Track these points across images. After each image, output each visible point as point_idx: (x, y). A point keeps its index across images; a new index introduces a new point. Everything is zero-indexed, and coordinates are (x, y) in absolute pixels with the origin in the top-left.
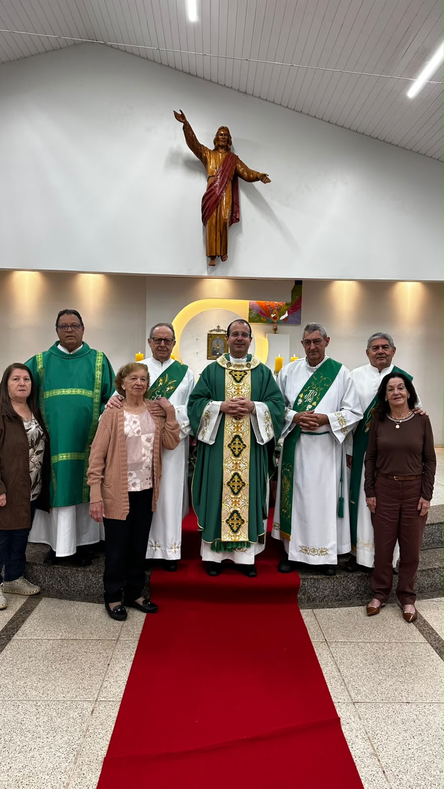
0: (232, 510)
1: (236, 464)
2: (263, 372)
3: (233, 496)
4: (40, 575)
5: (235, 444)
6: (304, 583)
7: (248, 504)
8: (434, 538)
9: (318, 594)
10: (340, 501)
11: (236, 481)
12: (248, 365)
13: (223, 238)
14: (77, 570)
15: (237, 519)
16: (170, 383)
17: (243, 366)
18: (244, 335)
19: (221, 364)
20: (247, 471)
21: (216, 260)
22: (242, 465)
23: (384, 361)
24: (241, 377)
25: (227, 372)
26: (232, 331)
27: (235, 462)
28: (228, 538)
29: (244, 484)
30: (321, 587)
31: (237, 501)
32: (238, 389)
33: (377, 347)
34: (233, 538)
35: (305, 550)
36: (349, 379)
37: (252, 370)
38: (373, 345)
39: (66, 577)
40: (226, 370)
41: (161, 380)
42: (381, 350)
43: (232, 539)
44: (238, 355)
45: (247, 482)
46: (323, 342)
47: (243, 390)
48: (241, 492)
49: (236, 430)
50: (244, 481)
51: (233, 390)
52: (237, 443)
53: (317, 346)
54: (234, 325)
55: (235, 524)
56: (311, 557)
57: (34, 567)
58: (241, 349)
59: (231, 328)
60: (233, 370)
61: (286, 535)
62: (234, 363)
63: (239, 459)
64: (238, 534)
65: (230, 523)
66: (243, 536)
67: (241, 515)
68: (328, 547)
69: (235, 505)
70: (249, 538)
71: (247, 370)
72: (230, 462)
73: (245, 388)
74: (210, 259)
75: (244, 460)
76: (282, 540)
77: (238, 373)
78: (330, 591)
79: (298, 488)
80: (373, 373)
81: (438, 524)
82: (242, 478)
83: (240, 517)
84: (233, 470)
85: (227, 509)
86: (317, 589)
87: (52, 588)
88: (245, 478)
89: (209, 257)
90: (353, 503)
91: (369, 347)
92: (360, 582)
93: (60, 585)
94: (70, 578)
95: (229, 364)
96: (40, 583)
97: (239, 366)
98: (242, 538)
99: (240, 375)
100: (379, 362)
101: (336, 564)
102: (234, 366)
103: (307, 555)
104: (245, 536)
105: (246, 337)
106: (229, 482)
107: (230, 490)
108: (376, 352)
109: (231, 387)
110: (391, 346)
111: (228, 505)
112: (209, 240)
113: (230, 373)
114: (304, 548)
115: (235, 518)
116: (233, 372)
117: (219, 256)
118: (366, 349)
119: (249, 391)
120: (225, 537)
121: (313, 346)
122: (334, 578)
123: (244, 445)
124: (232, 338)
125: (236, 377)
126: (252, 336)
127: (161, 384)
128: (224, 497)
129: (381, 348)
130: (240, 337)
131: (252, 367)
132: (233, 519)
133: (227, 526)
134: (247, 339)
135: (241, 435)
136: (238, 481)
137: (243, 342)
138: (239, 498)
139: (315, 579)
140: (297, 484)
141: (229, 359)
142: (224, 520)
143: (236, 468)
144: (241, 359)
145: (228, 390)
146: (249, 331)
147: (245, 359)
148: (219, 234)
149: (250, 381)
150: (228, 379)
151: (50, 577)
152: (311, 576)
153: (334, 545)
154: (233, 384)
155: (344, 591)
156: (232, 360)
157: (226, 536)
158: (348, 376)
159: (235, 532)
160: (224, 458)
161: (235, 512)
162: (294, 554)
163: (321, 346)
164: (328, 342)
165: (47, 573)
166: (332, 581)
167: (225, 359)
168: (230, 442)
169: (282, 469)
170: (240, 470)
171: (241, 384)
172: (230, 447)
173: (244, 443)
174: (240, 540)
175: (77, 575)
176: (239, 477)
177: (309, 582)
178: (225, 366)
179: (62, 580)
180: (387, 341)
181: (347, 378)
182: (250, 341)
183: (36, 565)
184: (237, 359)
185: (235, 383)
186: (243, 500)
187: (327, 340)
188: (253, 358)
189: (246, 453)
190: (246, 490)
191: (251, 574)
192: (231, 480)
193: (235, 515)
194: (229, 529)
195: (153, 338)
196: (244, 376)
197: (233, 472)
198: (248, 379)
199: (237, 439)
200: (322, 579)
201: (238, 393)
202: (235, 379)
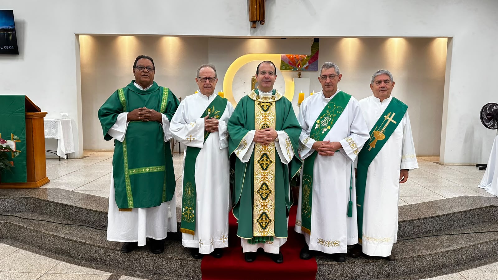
0: (261, 212)
1: (264, 176)
2: (285, 103)
3: (262, 201)
4: (120, 258)
5: (263, 160)
6: (320, 268)
7: (274, 207)
8: (420, 230)
9: (331, 276)
10: (350, 204)
11: (264, 189)
12: (273, 97)
13: (261, 7)
14: (147, 255)
15: (265, 219)
16: (216, 113)
17: (269, 98)
18: (270, 73)
19: (251, 97)
20: (273, 181)
21: (256, 24)
22: (269, 177)
23: (386, 93)
24: (267, 107)
25: (256, 103)
26: (261, 70)
27: (263, 175)
28: (259, 234)
29: (271, 192)
30: (334, 270)
31: (265, 204)
32: (265, 116)
33: (380, 82)
34: (263, 234)
35: (322, 242)
36: (357, 107)
37: (276, 101)
38: (377, 80)
39: (139, 260)
40: (255, 102)
41: (209, 110)
42: (383, 84)
43: (261, 234)
44: (266, 90)
45: (273, 190)
46: (337, 78)
47: (269, 118)
48: (268, 197)
49: (264, 149)
50: (270, 189)
51: (261, 118)
52: (265, 159)
53: (332, 80)
54: (262, 65)
55: (264, 223)
56: (326, 247)
57: (116, 251)
58: (268, 85)
59: (260, 67)
60: (261, 102)
61: (307, 230)
62: (262, 96)
63: (267, 172)
64: (266, 231)
65: (260, 222)
66: (270, 232)
67: (268, 216)
68: (339, 240)
69: (264, 208)
70: (275, 234)
71: (272, 102)
72: (259, 174)
73: (271, 115)
74: (252, 23)
75: (271, 173)
76: (303, 233)
77: (265, 104)
78: (341, 274)
79: (316, 194)
80: (376, 103)
81: (423, 219)
82: (269, 187)
83: (268, 217)
84: (262, 180)
85: (257, 211)
86: (331, 272)
87: (129, 268)
88: (272, 187)
89: (251, 22)
90: (360, 206)
91: (373, 81)
92: (365, 266)
93: (135, 266)
94: (142, 261)
95: (258, 97)
96: (120, 263)
97: (266, 98)
98: (270, 233)
99: (267, 106)
100: (381, 94)
101: (346, 253)
102: (262, 99)
103: (323, 246)
104: (272, 232)
105: (271, 75)
106: (259, 190)
107: (260, 196)
108: (379, 86)
109: (260, 115)
110: (391, 81)
111: (258, 208)
112: (251, 9)
113: (259, 104)
114: (321, 241)
115: (264, 218)
116: (261, 103)
117: (258, 21)
118: (370, 83)
119: (274, 118)
120: (256, 233)
121: (328, 80)
122: (344, 264)
123: (270, 161)
124: (261, 76)
125: (263, 107)
126: (276, 74)
127: (209, 113)
128: (255, 202)
129: (383, 83)
130: (267, 75)
131: (277, 99)
132: (263, 219)
133: (258, 224)
134: (273, 77)
135: (268, 153)
136: (266, 190)
137: (269, 79)
138: (267, 203)
139: (328, 265)
140: (315, 191)
141: (258, 93)
142: (255, 220)
143: (264, 179)
144: (267, 93)
145: (257, 118)
146: (274, 70)
147: (271, 93)
148: (258, 4)
149: (275, 110)
150: (257, 109)
151: (127, 260)
152: (326, 263)
153: (345, 238)
154: (261, 113)
155: (352, 274)
156: (261, 93)
157: (258, 232)
158: (357, 105)
159: (264, 229)
160: (255, 171)
161: (264, 213)
162: (313, 245)
163: (335, 80)
164: (340, 78)
165: (125, 256)
166: (343, 266)
167: (255, 93)
168: (259, 159)
169: (303, 179)
170: (267, 180)
171: (268, 112)
172: (259, 163)
173: (271, 159)
174: (268, 235)
175: (147, 259)
176: (267, 186)
177: (324, 267)
178: (255, 99)
179: (136, 262)
180: (388, 77)
181: (356, 107)
182: (275, 79)
183: (117, 250)
184: (265, 93)
185: (263, 112)
186: (270, 204)
187: (340, 76)
188: (277, 92)
189: (272, 167)
190: (272, 196)
191: (279, 261)
192: (261, 188)
193: (264, 216)
194: (260, 226)
195: (200, 78)
196: (270, 106)
197: (262, 183)
198: (273, 109)
199: (265, 157)
200: (334, 265)
201: (265, 120)
202: (263, 109)
